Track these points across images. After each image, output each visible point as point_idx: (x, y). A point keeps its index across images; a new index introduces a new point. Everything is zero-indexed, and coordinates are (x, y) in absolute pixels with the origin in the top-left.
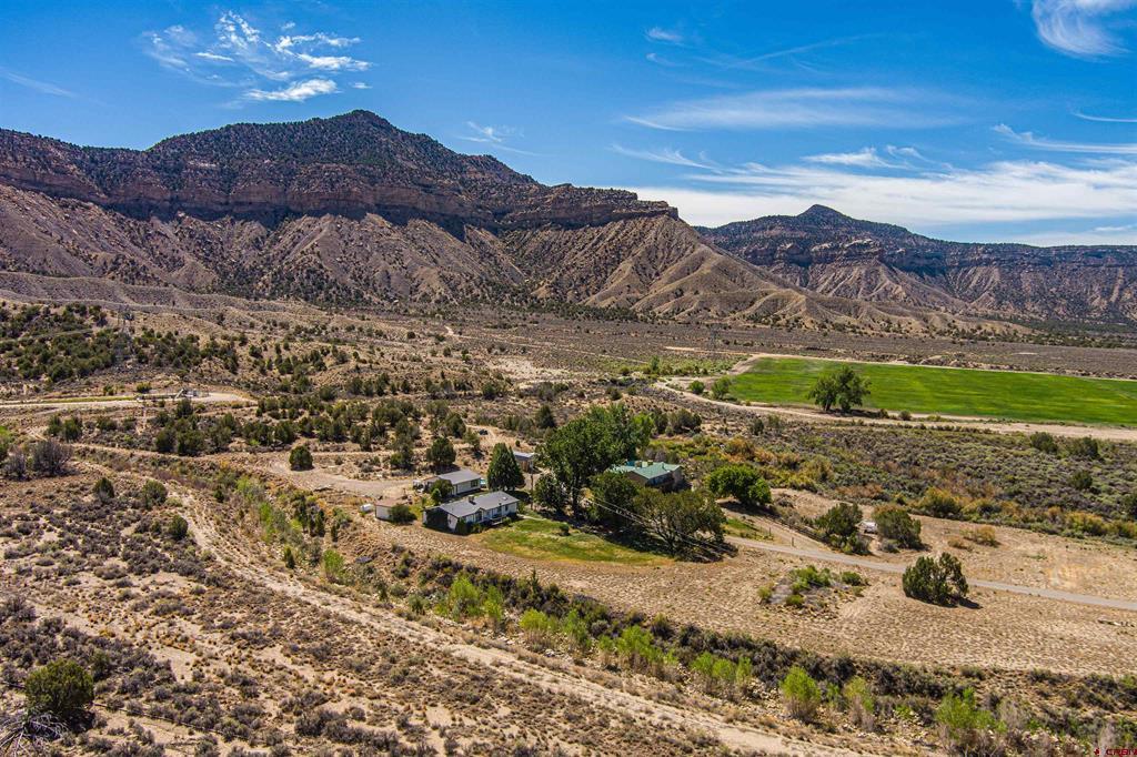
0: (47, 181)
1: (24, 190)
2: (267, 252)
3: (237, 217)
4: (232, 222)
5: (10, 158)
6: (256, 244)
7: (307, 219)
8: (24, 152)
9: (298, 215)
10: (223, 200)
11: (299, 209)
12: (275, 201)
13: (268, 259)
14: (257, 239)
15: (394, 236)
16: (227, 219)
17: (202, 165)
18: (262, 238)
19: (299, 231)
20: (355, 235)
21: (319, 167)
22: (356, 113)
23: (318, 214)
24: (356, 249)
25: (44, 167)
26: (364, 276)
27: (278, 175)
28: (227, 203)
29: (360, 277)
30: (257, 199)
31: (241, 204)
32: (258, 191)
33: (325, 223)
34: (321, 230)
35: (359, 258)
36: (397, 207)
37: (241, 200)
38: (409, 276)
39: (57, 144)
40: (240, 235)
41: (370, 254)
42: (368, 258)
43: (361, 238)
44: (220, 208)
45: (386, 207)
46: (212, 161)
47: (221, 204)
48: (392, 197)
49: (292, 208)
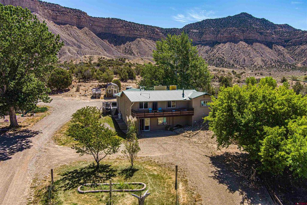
0: (154, 37)
1: (148, 39)
2: (209, 54)
3: (202, 45)
4: (201, 46)
5: (145, 32)
6: (207, 52)
7: (222, 44)
8: (149, 30)
9: (220, 43)
10: (199, 40)
11: (220, 42)
12: (213, 40)
13: (209, 56)
14: (207, 50)
15: (248, 48)
16: (200, 45)
17: (194, 31)
18: (209, 50)
19: (219, 48)
20: (236, 48)
21: (227, 29)
22: (241, 14)
23: (225, 43)
24: (235, 52)
25: (153, 34)
26: (237, 60)
27: (215, 32)
28: (200, 41)
29: (236, 61)
30: (208, 39)
31: (204, 41)
32: (208, 37)
33: (227, 45)
34: (225, 47)
35: (236, 55)
36: (251, 40)
37: (204, 40)
38: (252, 60)
39: (158, 28)
40: (203, 50)
41: (240, 54)
42: (239, 55)
43: (237, 49)
44: (198, 43)
45: (247, 40)
46: (197, 30)
47: (199, 41)
48: (249, 37)
49: (218, 41)
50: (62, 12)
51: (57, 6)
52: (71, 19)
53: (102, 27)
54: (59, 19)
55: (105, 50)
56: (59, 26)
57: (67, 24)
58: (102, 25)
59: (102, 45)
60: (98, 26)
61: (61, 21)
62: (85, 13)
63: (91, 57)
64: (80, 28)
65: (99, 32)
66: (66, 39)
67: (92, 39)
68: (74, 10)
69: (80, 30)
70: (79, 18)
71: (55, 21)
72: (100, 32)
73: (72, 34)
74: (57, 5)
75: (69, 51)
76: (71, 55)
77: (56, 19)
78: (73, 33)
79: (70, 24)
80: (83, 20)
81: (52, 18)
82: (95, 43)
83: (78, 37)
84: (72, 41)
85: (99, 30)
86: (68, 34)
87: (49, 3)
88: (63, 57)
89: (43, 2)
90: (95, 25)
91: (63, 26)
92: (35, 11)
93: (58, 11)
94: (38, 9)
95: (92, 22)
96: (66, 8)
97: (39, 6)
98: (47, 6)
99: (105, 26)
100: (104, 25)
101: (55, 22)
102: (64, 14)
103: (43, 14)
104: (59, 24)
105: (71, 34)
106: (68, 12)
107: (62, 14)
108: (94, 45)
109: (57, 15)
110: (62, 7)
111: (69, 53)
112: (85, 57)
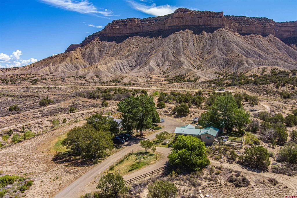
50: (247, 22)
51: (243, 18)
52: (256, 28)
53: (291, 31)
54: (244, 30)
55: (290, 56)
56: (244, 37)
57: (251, 34)
58: (289, 29)
59: (287, 51)
60: (285, 31)
61: (246, 31)
62: (270, 20)
63: (265, 68)
64: (265, 35)
65: (286, 37)
66: (248, 49)
67: (277, 45)
68: (260, 18)
69: (265, 38)
70: (264, 26)
71: (240, 32)
72: (288, 37)
73: (256, 43)
74: (243, 16)
75: (247, 62)
76: (248, 66)
77: (241, 30)
78: (256, 41)
79: (255, 33)
80: (269, 27)
81: (237, 30)
82: (279, 49)
83: (261, 46)
84: (254, 51)
85: (286, 35)
86: (252, 43)
87: (236, 16)
88: (240, 68)
89: (231, 16)
90: (282, 31)
91: (247, 36)
92: (222, 26)
93: (244, 23)
94: (225, 24)
95: (278, 28)
96: (252, 18)
97: (226, 22)
98: (234, 19)
99: (293, 30)
100: (293, 28)
101: (240, 34)
102: (249, 25)
103: (229, 28)
104: (243, 34)
105: (254, 43)
106: (253, 23)
107: (247, 25)
108: (278, 51)
109: (242, 27)
110: (248, 18)
111: (246, 64)
112: (259, 69)
